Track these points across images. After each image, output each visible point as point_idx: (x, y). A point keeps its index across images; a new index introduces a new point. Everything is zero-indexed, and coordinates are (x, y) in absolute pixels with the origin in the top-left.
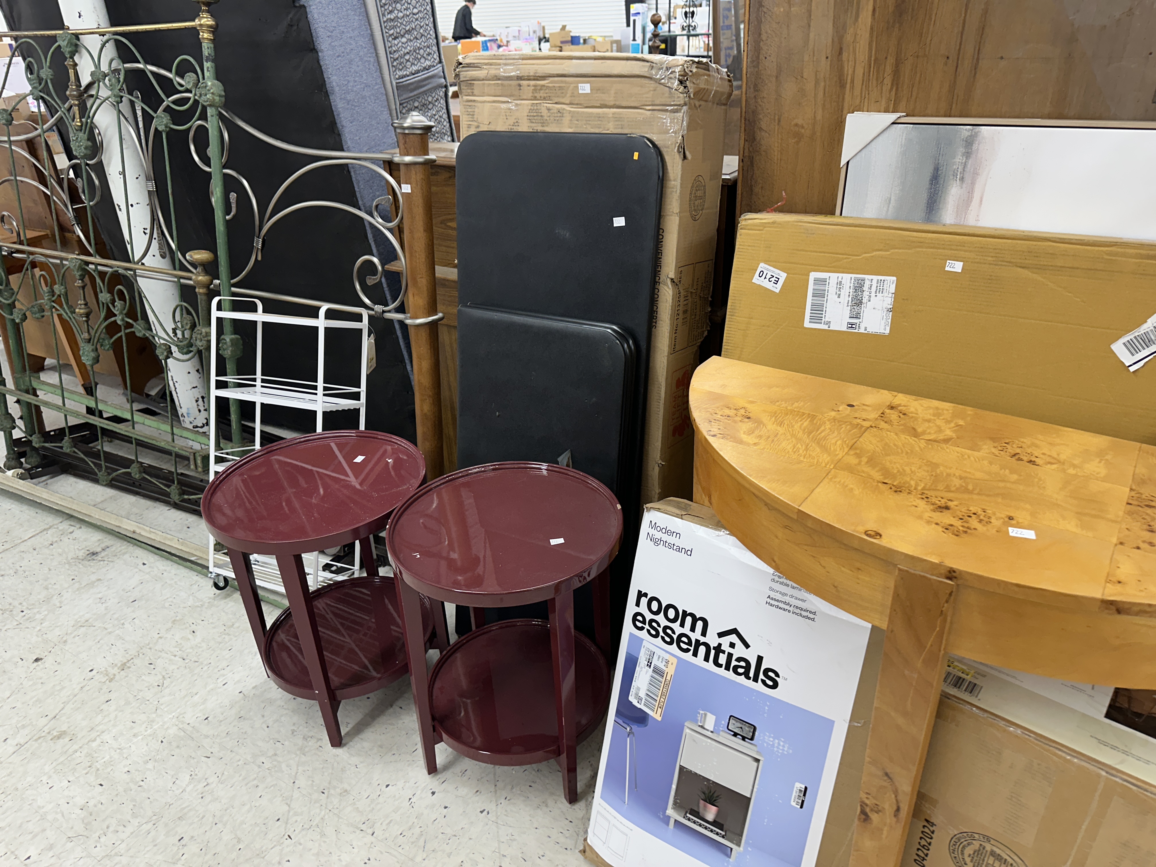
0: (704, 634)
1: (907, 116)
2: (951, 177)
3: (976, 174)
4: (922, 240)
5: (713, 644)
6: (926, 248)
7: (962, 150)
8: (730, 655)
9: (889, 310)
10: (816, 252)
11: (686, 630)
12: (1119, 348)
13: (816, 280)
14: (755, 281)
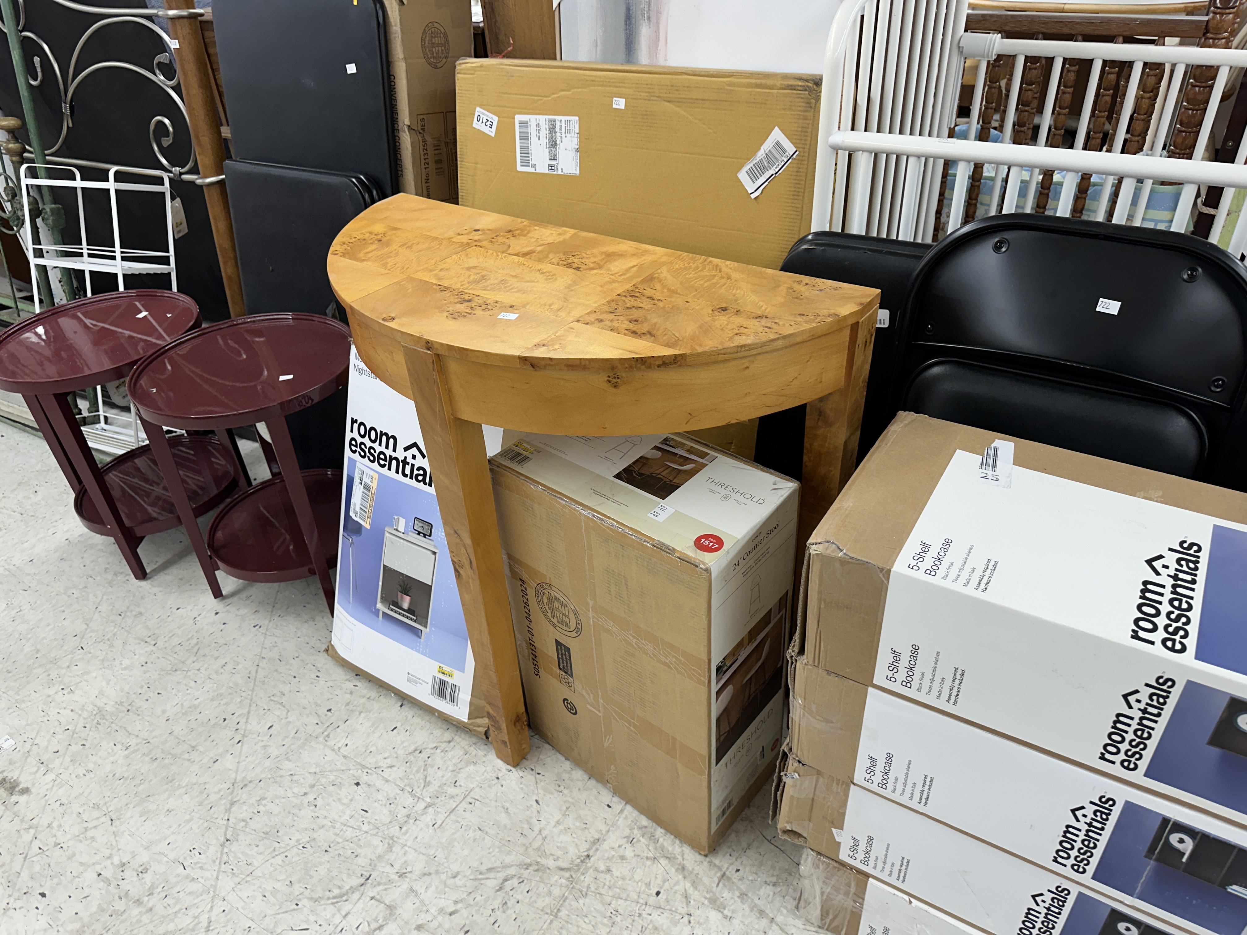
0: (394, 450)
2: (641, 17)
3: (659, 13)
4: (594, 78)
6: (598, 86)
9: (577, 150)
10: (516, 94)
11: (383, 448)
12: (743, 176)
13: (520, 122)
14: (474, 125)
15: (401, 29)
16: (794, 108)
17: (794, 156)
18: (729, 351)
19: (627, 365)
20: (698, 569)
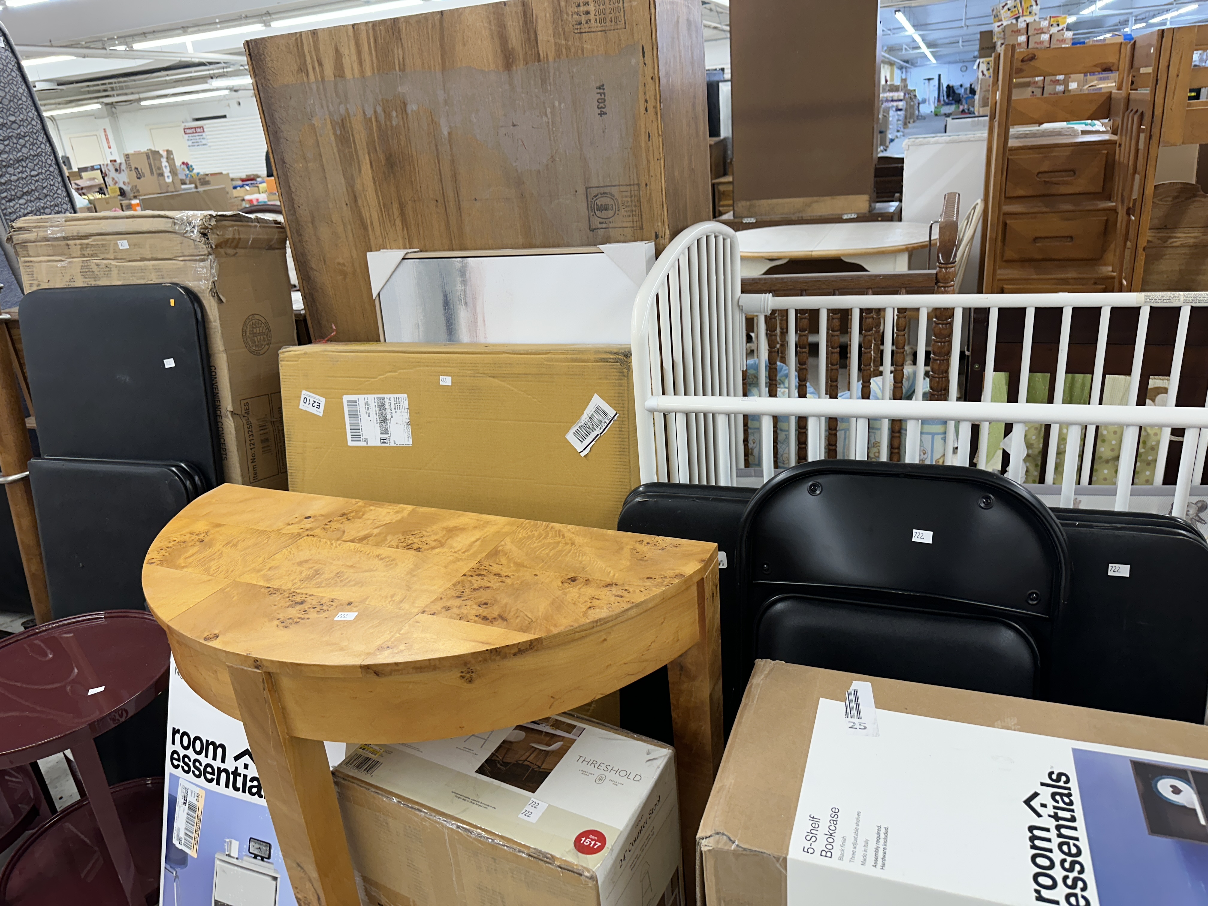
0: (223, 761)
1: (421, 251)
2: (458, 303)
3: (474, 299)
4: (419, 360)
5: (231, 769)
6: (424, 366)
7: (459, 279)
8: (245, 777)
9: (409, 424)
10: (343, 377)
11: (210, 760)
12: (571, 437)
13: (348, 402)
14: (301, 407)
15: (221, 325)
16: (609, 377)
17: (615, 418)
18: (584, 628)
19: (480, 659)
20: (582, 878)
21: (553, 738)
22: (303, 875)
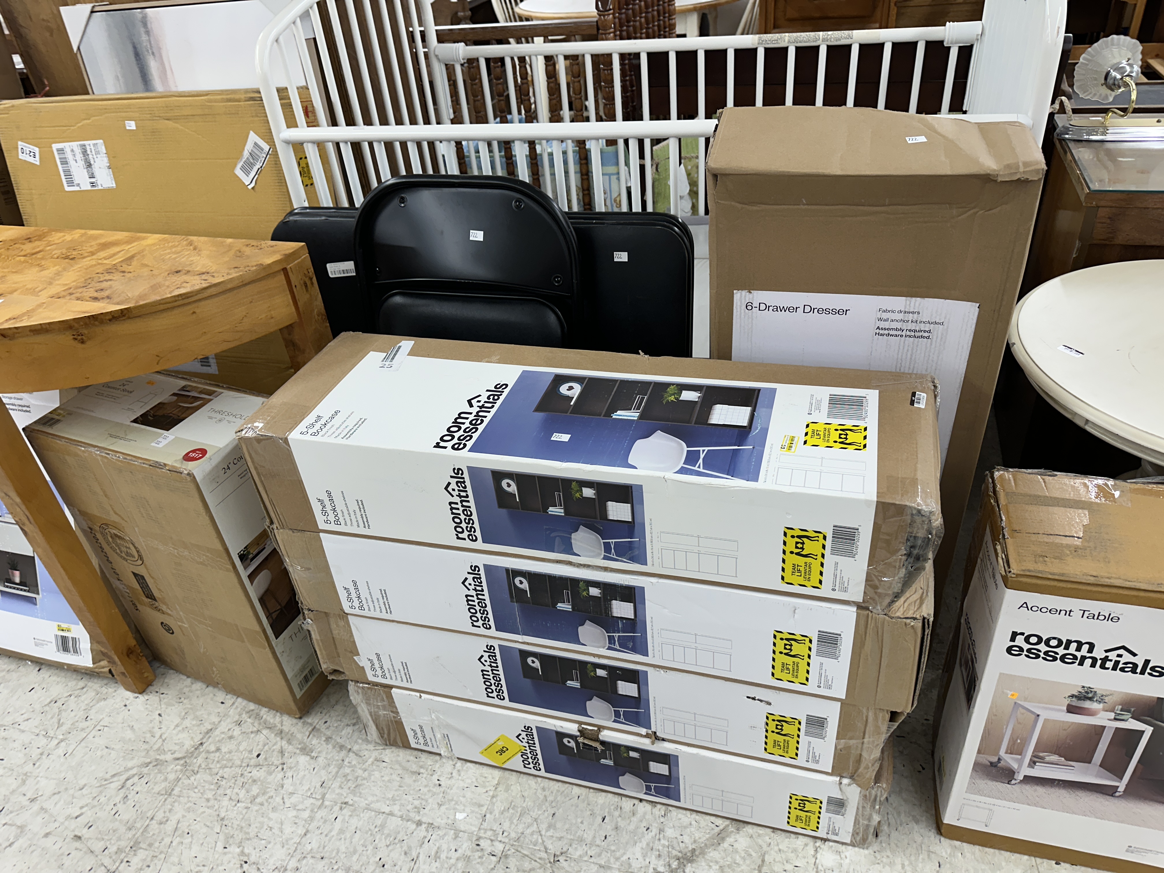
1: (111, 4)
3: (159, 49)
4: (106, 107)
6: (112, 112)
7: (142, 30)
9: (109, 167)
10: (49, 127)
12: (238, 172)
13: (58, 150)
14: (20, 157)
16: (259, 115)
17: (270, 152)
18: (168, 300)
19: (82, 323)
20: (183, 475)
21: (196, 399)
22: (11, 501)
